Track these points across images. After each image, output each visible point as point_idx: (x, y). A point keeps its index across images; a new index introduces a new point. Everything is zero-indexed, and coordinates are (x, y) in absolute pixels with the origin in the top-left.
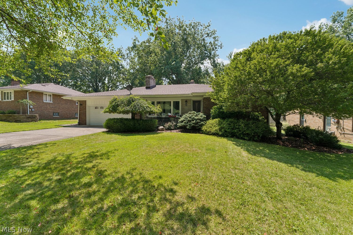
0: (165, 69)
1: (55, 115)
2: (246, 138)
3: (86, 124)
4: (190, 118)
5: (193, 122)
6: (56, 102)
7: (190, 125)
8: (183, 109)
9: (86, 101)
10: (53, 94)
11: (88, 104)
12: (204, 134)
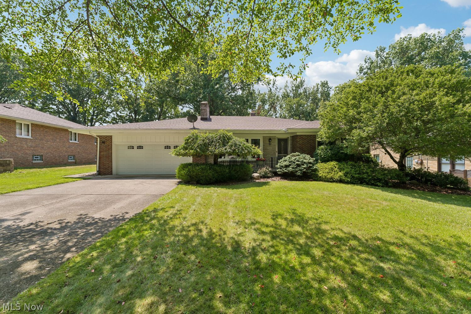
0: (204, 93)
1: (35, 160)
2: (379, 184)
3: (112, 174)
4: (298, 161)
5: (304, 167)
6: (38, 136)
7: (301, 170)
8: (266, 149)
9: (111, 136)
10: (32, 124)
11: (115, 141)
12: (322, 181)
